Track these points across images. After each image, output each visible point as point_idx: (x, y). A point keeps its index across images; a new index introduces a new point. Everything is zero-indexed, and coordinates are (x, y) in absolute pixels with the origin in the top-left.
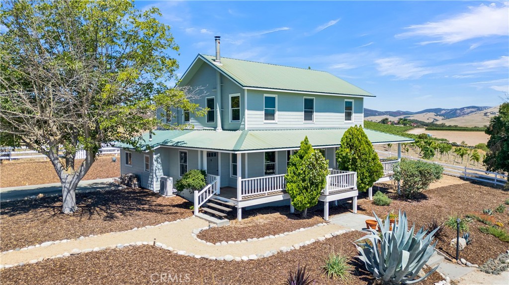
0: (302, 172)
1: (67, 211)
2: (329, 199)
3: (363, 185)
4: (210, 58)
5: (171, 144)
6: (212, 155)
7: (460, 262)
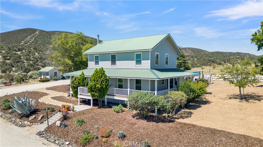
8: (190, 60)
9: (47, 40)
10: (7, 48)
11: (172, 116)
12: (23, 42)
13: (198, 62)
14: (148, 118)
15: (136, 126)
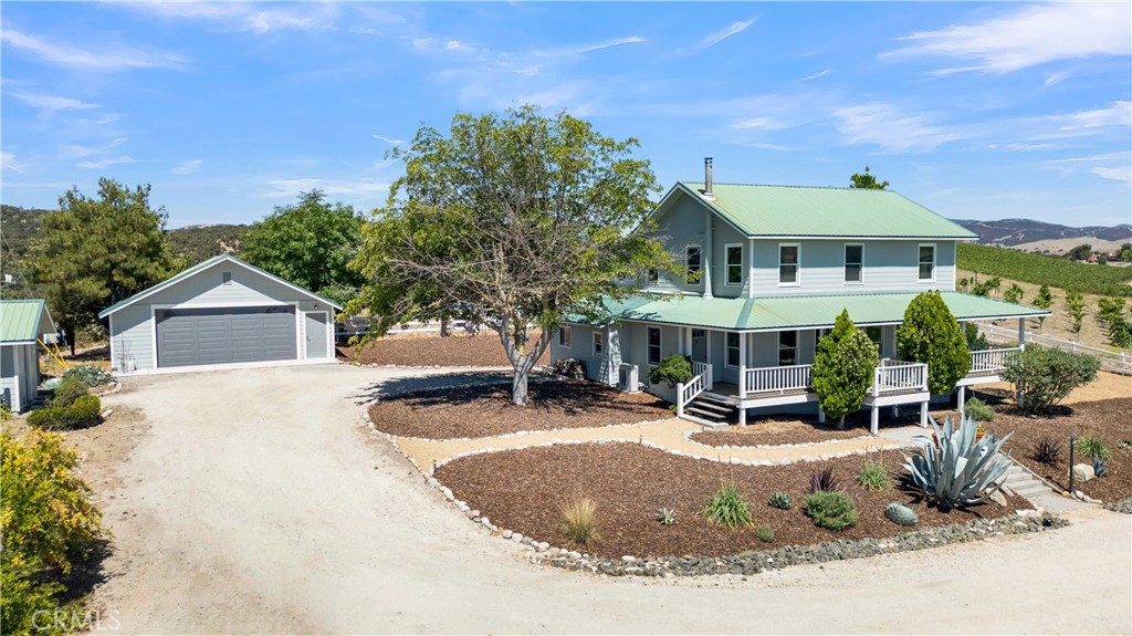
0: (836, 361)
1: (519, 402)
2: (879, 402)
3: (937, 384)
4: (694, 188)
5: (636, 317)
6: (699, 333)
7: (1074, 496)
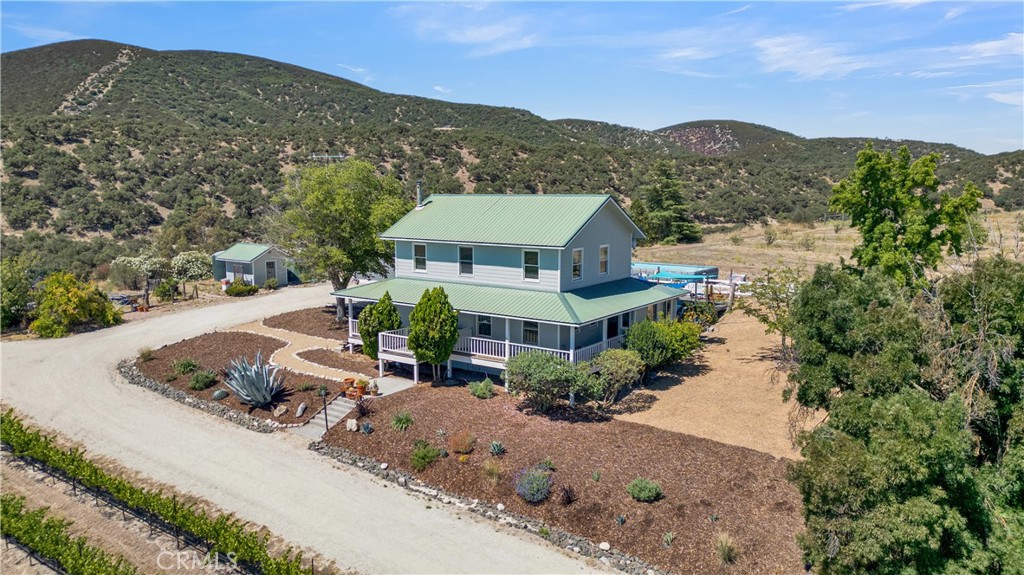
8: (720, 178)
9: (166, 89)
10: (23, 128)
11: (608, 408)
12: (70, 97)
13: (753, 185)
14: (553, 412)
15: (527, 430)
